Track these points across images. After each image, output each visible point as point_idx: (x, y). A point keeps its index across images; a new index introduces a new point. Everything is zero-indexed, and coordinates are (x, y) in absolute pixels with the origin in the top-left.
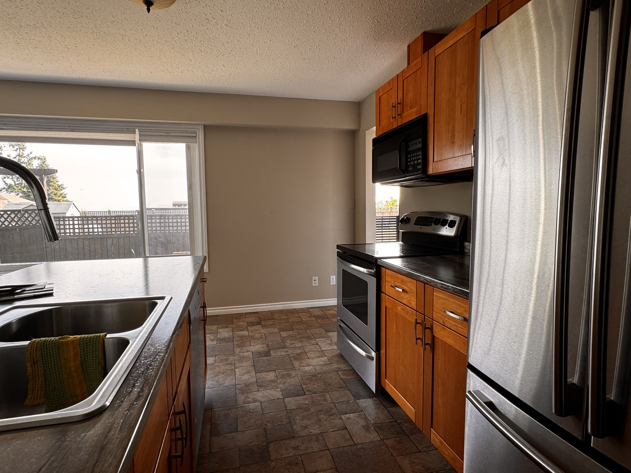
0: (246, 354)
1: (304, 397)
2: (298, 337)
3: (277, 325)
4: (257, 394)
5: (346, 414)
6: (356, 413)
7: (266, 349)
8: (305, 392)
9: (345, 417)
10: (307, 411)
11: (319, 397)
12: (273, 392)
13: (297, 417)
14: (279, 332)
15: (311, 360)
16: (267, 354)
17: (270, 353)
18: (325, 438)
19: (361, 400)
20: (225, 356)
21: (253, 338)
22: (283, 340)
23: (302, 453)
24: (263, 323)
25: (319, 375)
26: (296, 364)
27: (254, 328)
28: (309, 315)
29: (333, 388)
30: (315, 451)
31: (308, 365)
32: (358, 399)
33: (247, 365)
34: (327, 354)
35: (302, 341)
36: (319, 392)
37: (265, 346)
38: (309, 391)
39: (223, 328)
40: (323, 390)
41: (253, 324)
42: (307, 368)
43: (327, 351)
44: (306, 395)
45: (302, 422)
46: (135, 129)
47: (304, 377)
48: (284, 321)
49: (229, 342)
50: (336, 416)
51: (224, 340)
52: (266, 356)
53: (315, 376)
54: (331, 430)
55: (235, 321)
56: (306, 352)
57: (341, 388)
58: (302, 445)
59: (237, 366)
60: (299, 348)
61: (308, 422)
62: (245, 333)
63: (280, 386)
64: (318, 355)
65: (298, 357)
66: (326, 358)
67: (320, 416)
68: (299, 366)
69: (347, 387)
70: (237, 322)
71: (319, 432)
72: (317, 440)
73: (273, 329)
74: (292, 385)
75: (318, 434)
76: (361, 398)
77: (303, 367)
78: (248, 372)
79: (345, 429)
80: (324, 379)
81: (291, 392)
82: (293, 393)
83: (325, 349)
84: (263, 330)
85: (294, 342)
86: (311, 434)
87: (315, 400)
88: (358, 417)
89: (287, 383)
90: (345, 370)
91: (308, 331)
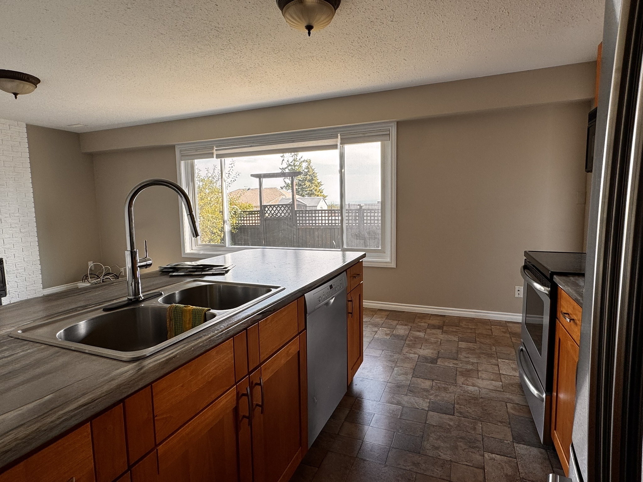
0: (412, 355)
1: (451, 417)
2: (478, 351)
3: (460, 334)
4: (404, 397)
5: (492, 453)
6: (506, 457)
7: (435, 356)
8: (455, 412)
9: (489, 456)
10: (447, 433)
11: (468, 423)
12: (420, 401)
13: (433, 435)
14: (458, 342)
15: (480, 381)
16: (434, 361)
17: (437, 361)
18: (452, 467)
19: (522, 446)
20: (391, 353)
21: (427, 341)
22: (459, 351)
23: (419, 472)
24: (445, 328)
25: (481, 400)
26: (460, 380)
27: (434, 331)
28: (504, 330)
29: (491, 419)
30: (434, 475)
31: (474, 385)
32: (517, 443)
33: (409, 367)
34: (503, 380)
35: (480, 357)
36: (471, 418)
37: (436, 352)
38: (460, 413)
39: (402, 325)
40: (477, 418)
41: (434, 327)
42: (471, 388)
43: (506, 376)
44: (454, 415)
45: (436, 441)
46: (337, 134)
47: (463, 396)
48: (470, 331)
49: (402, 339)
50: (478, 451)
51: (398, 337)
52: (431, 362)
53: (476, 399)
54: (464, 463)
55: (417, 320)
56: (478, 370)
57: (501, 422)
58: (424, 465)
59: (398, 365)
60: (473, 364)
61: (442, 444)
62: (421, 334)
63: (431, 397)
64: (492, 377)
65: (467, 374)
66: (501, 383)
67: (458, 443)
68: (462, 383)
69: (510, 424)
70: (418, 322)
71: (449, 459)
72: (442, 466)
73: (453, 337)
74: (444, 400)
75: (446, 461)
76: (523, 443)
77: (467, 385)
78: (406, 374)
79: (481, 468)
80: (485, 405)
81: (440, 407)
82: (441, 409)
83: (504, 373)
84: (442, 336)
85: (470, 356)
86: (439, 457)
87: (462, 425)
88: (506, 462)
89: (439, 396)
90: (518, 404)
91: (494, 348)
